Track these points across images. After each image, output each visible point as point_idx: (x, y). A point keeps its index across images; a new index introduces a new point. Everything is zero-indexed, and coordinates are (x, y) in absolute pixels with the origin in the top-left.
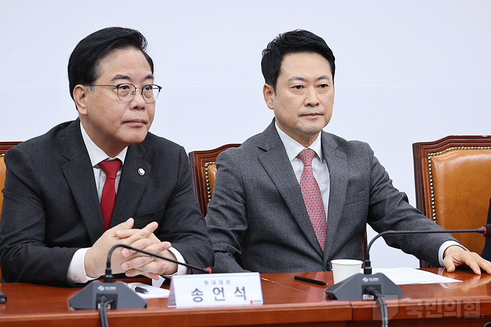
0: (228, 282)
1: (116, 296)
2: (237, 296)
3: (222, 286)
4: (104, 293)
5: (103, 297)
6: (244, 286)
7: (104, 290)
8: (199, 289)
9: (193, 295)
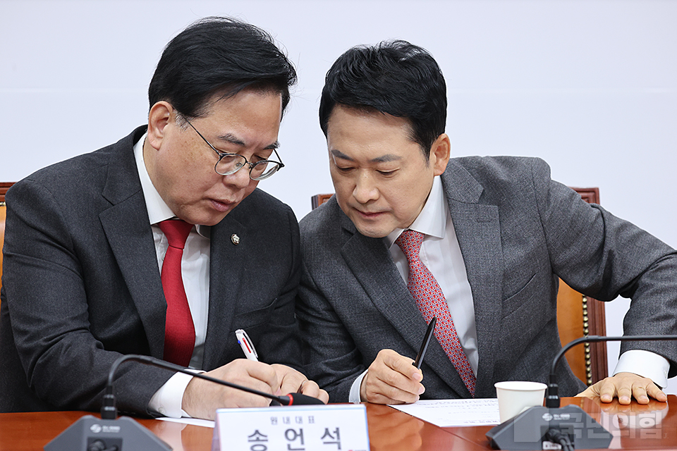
0: (311, 420)
1: (120, 441)
2: (325, 443)
3: (301, 426)
4: (101, 436)
5: (98, 444)
6: (337, 426)
7: (101, 431)
8: (261, 432)
9: (249, 441)
